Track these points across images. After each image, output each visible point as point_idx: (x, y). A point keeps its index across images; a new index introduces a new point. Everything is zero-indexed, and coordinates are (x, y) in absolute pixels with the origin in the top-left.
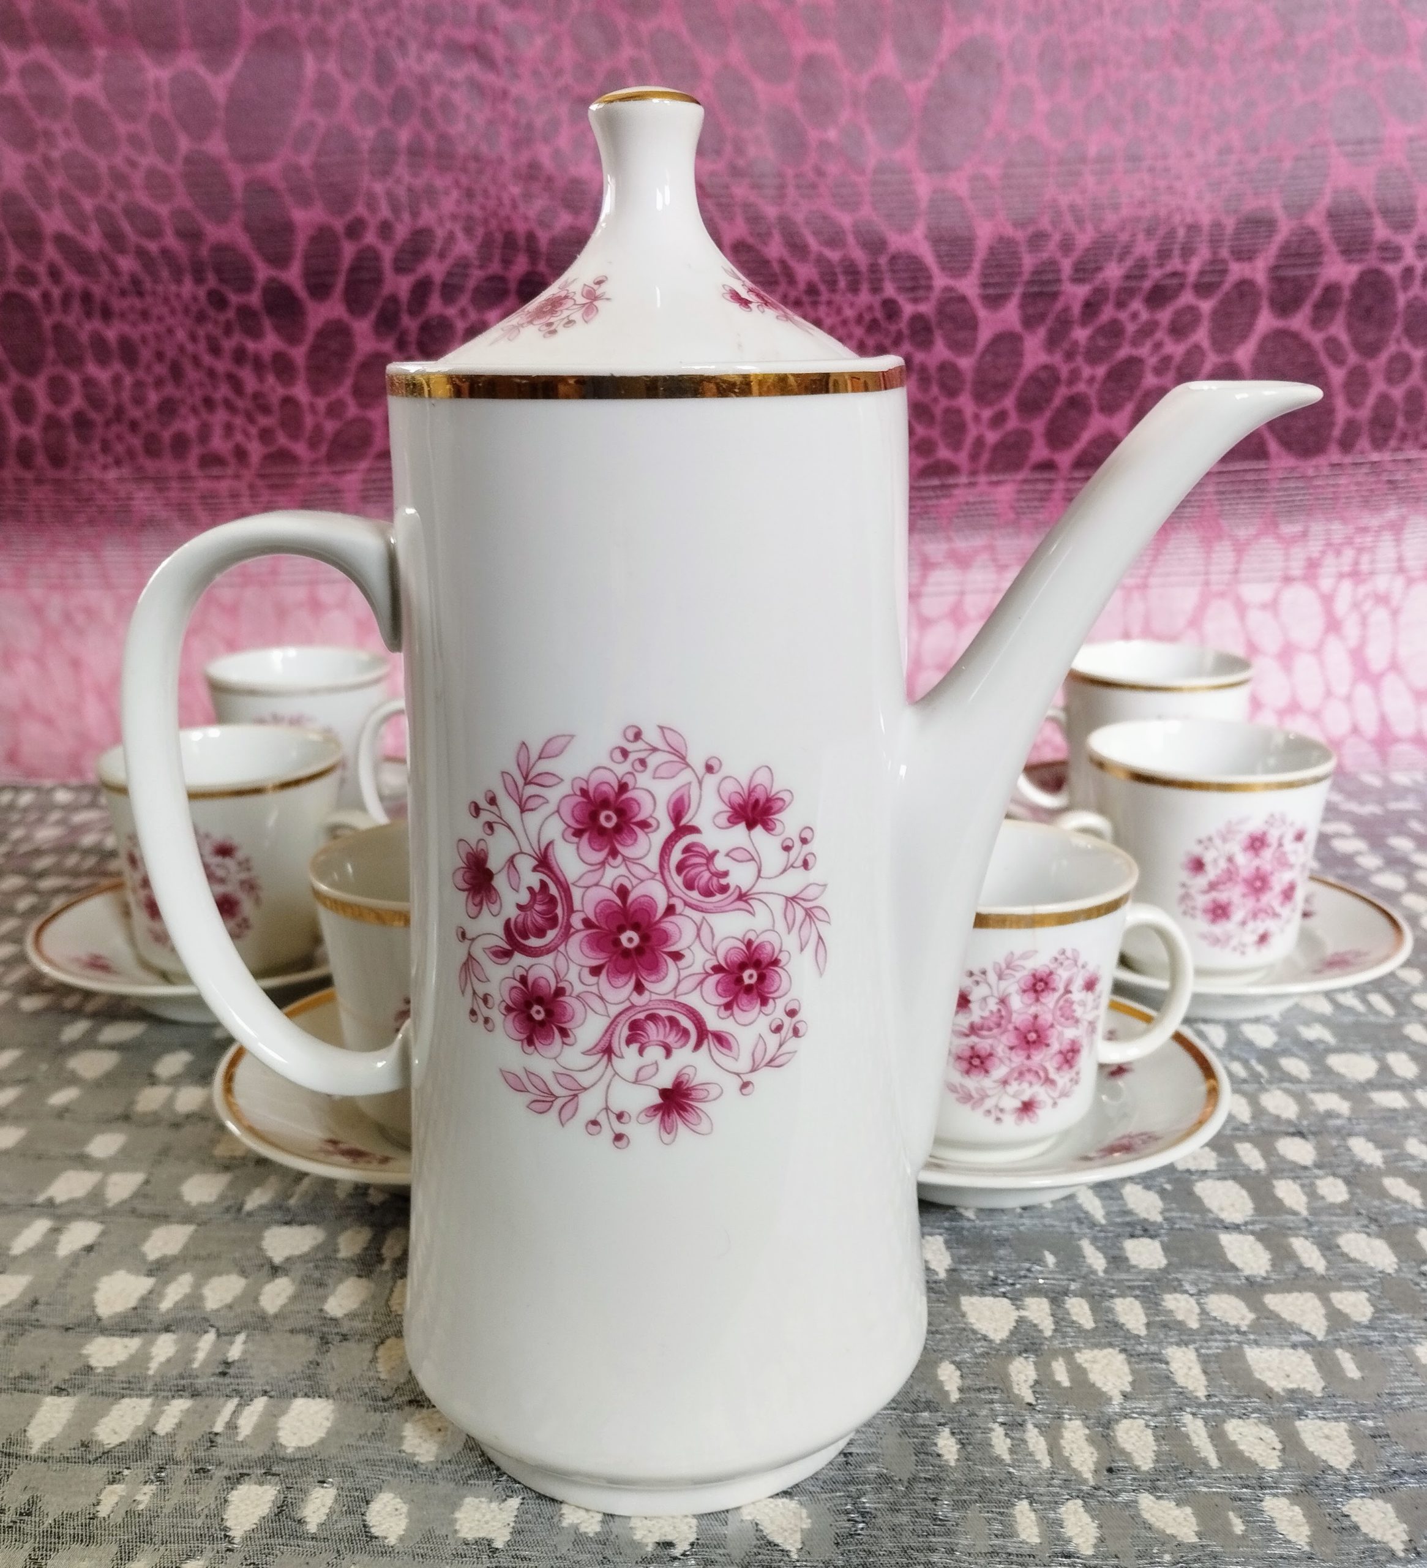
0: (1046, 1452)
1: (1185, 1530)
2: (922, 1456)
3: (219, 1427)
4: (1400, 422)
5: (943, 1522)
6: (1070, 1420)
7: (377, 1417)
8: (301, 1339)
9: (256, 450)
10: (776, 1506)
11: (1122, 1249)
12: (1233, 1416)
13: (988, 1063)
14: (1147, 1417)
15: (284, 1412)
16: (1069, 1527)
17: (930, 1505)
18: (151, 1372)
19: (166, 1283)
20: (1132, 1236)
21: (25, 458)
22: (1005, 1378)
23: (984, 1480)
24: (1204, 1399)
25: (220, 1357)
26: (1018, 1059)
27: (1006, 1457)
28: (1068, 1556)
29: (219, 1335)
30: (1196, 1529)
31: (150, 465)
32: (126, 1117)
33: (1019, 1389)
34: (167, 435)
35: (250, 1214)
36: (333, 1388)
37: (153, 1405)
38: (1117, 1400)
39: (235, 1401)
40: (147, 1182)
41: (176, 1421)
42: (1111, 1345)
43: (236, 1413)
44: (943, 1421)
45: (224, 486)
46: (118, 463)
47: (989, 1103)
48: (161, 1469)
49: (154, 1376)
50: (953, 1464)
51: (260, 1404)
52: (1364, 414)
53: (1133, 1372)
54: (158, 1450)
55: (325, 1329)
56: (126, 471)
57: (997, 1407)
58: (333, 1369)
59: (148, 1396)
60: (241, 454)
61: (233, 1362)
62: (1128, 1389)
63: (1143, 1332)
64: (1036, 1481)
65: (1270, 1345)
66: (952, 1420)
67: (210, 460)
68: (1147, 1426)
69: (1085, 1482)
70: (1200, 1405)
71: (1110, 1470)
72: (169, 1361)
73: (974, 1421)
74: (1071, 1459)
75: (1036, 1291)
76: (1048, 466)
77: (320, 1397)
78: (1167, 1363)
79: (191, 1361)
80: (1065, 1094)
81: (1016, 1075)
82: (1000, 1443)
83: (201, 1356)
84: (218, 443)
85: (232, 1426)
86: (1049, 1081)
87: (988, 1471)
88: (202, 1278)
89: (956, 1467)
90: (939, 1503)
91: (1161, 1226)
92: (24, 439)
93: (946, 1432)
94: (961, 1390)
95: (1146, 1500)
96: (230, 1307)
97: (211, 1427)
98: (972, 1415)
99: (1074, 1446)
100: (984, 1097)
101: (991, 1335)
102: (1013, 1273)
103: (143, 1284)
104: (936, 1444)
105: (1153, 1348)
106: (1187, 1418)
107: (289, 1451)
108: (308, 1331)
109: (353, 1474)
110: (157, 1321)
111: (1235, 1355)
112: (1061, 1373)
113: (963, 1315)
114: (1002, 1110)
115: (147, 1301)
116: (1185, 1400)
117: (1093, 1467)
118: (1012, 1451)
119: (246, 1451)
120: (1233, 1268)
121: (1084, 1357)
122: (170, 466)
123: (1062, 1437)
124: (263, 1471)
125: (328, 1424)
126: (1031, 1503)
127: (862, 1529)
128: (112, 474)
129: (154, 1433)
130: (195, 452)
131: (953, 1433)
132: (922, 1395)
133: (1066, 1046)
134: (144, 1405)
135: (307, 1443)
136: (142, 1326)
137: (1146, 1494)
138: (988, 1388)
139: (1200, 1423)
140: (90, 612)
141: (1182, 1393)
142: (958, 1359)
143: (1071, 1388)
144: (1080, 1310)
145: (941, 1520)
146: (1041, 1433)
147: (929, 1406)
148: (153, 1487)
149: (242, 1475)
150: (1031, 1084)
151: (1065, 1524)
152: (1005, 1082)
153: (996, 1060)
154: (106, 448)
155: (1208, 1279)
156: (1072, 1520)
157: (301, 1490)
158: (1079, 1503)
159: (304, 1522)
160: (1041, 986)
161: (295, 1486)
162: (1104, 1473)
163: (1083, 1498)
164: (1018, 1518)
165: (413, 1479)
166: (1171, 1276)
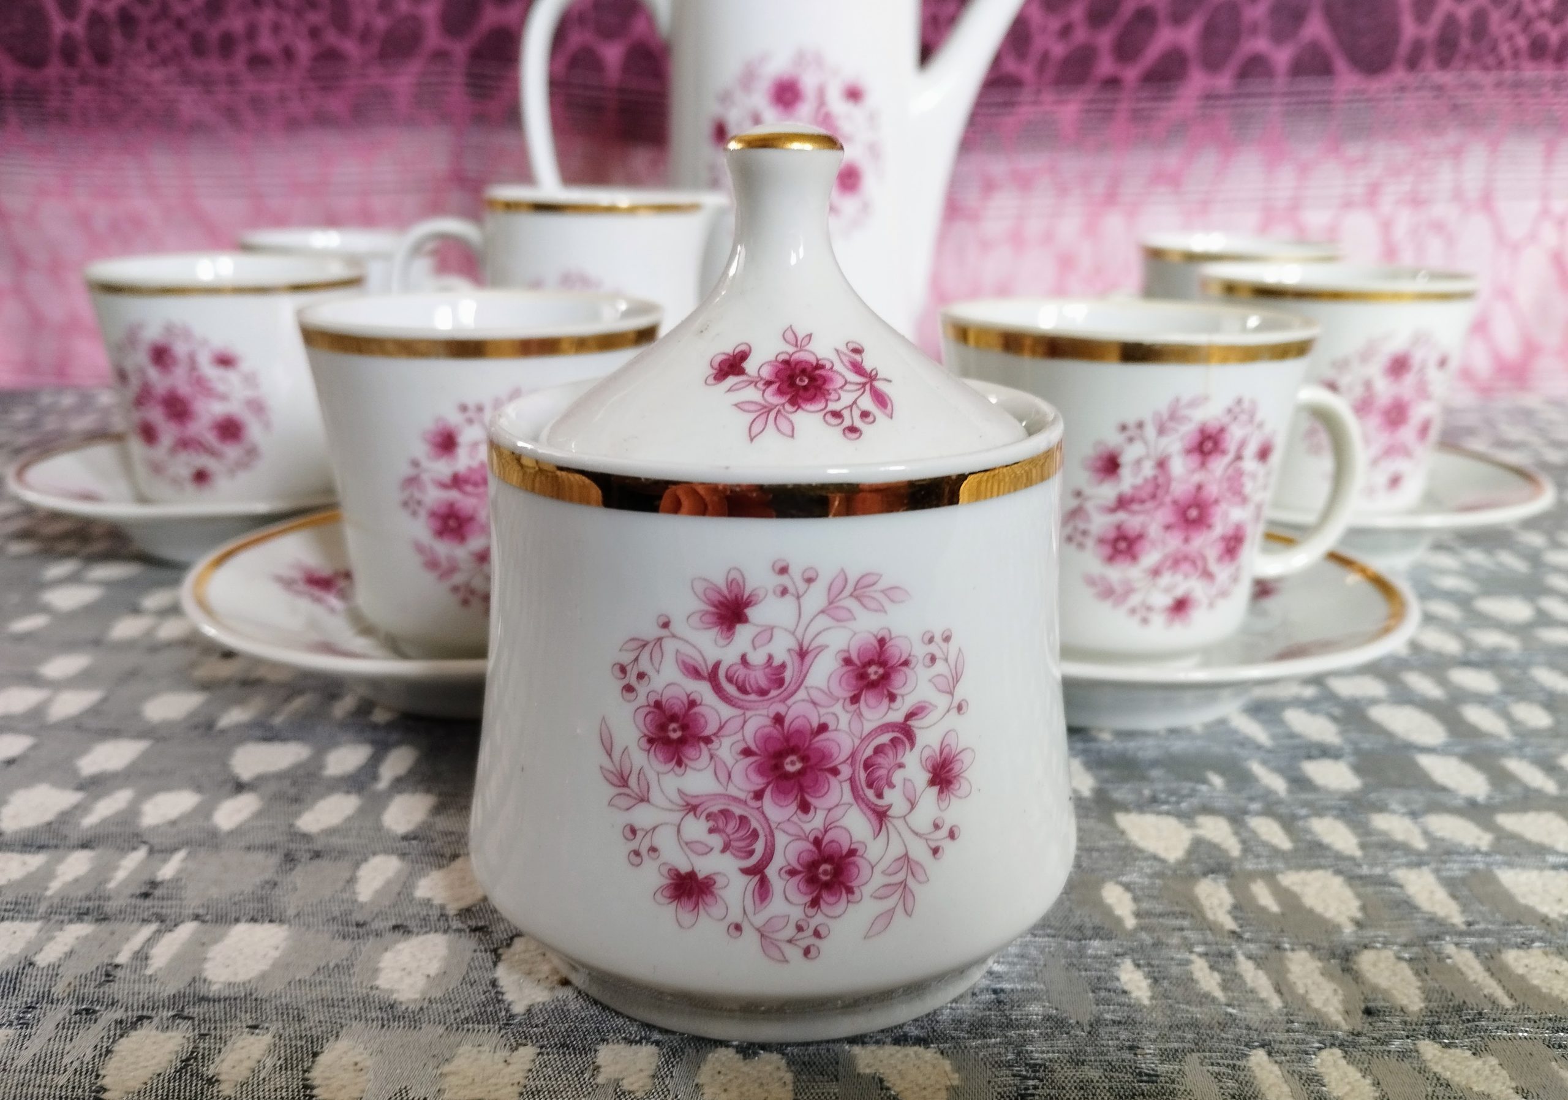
0: (1271, 990)
1: (1498, 1086)
2: (1103, 994)
3: (123, 958)
4: (1465, 43)
5: (1152, 1078)
6: (1293, 950)
7: (347, 945)
8: (259, 857)
9: (304, 49)
10: (907, 1056)
11: (1299, 769)
12: (1508, 945)
13: (1138, 547)
14: (1395, 948)
15: (215, 941)
16: (1333, 1085)
17: (1128, 1055)
18: (49, 893)
19: (97, 797)
20: (1309, 757)
21: (69, 54)
22: (1194, 902)
23: (1194, 1024)
24: (1463, 927)
25: (146, 877)
26: (1174, 542)
27: (1218, 994)
29: (151, 851)
30: (1514, 1085)
31: (198, 66)
32: (97, 643)
33: (1215, 914)
34: (213, 33)
35: (223, 732)
36: (291, 912)
37: (40, 931)
38: (1349, 929)
39: (154, 927)
40: (104, 700)
41: (67, 949)
42: (1318, 867)
43: (151, 941)
44: (1120, 950)
45: (272, 89)
46: (164, 62)
47: (1135, 600)
48: (30, 1008)
49: (51, 897)
50: (1146, 1002)
51: (187, 929)
52: (1430, 32)
53: (1359, 896)
54: (32, 985)
55: (293, 846)
56: (173, 70)
57: (1192, 935)
58: (295, 889)
59: (36, 920)
60: (289, 54)
61: (162, 883)
62: (1359, 915)
63: (1358, 853)
64: (1269, 1025)
65: (1523, 867)
66: (1133, 950)
67: (258, 61)
68: (1400, 958)
69: (1337, 1027)
70: (1462, 934)
71: (1368, 1012)
72: (76, 880)
73: (1165, 952)
74: (1308, 997)
75: (1207, 809)
76: (1113, 82)
77: (271, 921)
78: (1401, 886)
79: (107, 881)
80: (1224, 594)
81: (1169, 563)
82: (1208, 980)
83: (121, 875)
84: (267, 43)
85: (142, 957)
86: (1207, 575)
87: (1198, 1013)
88: (145, 794)
89: (1153, 1008)
90: (1139, 1051)
91: (1341, 749)
92: (67, 37)
93: (1127, 964)
94: (1138, 915)
95: (1429, 1049)
96: (173, 823)
97: (112, 957)
98: (1157, 944)
99: (1309, 982)
100: (1129, 590)
101: (1162, 854)
102: (1172, 793)
103: (68, 798)
104: (1118, 979)
105: (1378, 871)
106: (1450, 949)
107: (215, 988)
108: (271, 848)
109: (300, 1019)
110: (74, 837)
111: (1488, 878)
112: (1263, 896)
113: (1123, 833)
114: (1149, 609)
115: (66, 817)
116: (1439, 929)
117: (1341, 1008)
118: (1224, 987)
119: (153, 988)
120: (1444, 789)
121: (1290, 879)
122: (215, 66)
123: (1288, 971)
124: (171, 1013)
125: (276, 954)
126: (1269, 1054)
127: (1036, 1087)
128: (157, 76)
129: (31, 964)
130: (242, 52)
131: (1138, 966)
132: (1087, 920)
133: (1230, 531)
134: (29, 930)
135: (242, 977)
136: (52, 842)
137: (1427, 1041)
138: (1174, 914)
139: (1469, 955)
140: (138, 223)
141: (1432, 920)
142: (1125, 879)
143: (1283, 914)
144: (1270, 831)
145: (1146, 1075)
146: (1259, 966)
147: (1099, 932)
148: (11, 1032)
149: (141, 1018)
150: (1186, 576)
151: (1326, 1081)
152: (1156, 572)
153: (1145, 544)
154: (151, 45)
155: (1418, 798)
156: (1335, 1074)
157: (220, 1038)
158: (1338, 1052)
159: (217, 1081)
160: (1209, 445)
161: (213, 1032)
162: (1361, 1014)
163: (1341, 1045)
164: (1257, 1072)
165: (386, 1022)
166: (1373, 796)
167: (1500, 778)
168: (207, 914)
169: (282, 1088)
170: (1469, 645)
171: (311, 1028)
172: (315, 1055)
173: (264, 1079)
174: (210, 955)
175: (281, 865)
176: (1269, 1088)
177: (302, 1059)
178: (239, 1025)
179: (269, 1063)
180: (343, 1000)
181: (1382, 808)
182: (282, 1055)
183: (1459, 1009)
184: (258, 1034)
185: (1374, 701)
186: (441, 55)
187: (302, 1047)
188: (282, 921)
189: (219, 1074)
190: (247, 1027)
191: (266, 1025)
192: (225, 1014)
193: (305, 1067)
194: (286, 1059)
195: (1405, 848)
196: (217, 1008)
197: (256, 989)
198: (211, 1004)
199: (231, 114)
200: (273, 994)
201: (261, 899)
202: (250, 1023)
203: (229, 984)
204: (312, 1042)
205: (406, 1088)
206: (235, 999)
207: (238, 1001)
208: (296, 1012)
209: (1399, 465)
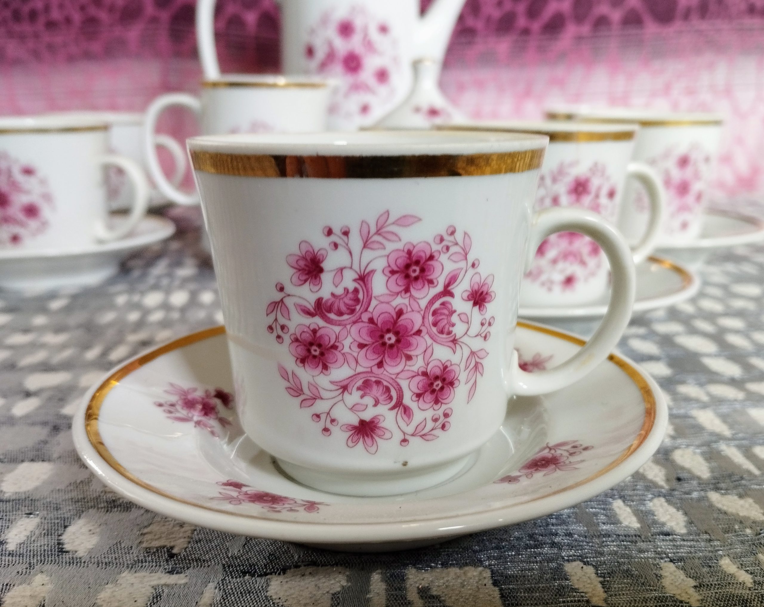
1: (754, 512)
8: (38, 428)
9: (77, 17)
12: (756, 444)
13: (545, 248)
14: (693, 448)
15: (9, 472)
16: (660, 515)
24: (731, 436)
26: (563, 245)
28: (667, 534)
31: (17, 28)
34: (26, 9)
35: (21, 368)
36: (56, 456)
45: (58, 39)
47: (543, 278)
55: (58, 422)
60: (68, 21)
62: (672, 433)
63: (671, 403)
64: (624, 488)
67: (51, 25)
68: (696, 453)
69: (662, 487)
70: (730, 439)
71: (679, 479)
74: (646, 474)
76: (526, 31)
77: (43, 461)
78: (695, 419)
81: (562, 256)
84: (56, 15)
86: (583, 263)
91: (660, 356)
95: (714, 497)
99: (647, 467)
100: (540, 273)
105: (682, 411)
106: (723, 447)
107: (7, 495)
108: (45, 424)
109: (57, 508)
111: (743, 413)
114: (552, 282)
116: (716, 437)
117: (664, 478)
122: (26, 28)
126: (624, 501)
130: (42, 20)
135: (24, 489)
137: (713, 492)
139: (734, 450)
151: (656, 513)
155: (703, 378)
156: (661, 510)
157: (9, 520)
158: (662, 500)
159: (5, 542)
160: (581, 189)
161: (5, 518)
162: (675, 481)
163: (664, 496)
164: (617, 511)
165: (109, 509)
166: (678, 377)
167: (747, 367)
168: (5, 458)
169: (45, 545)
170: (728, 306)
171: (64, 514)
172: (65, 527)
173: (34, 541)
174: (5, 479)
175: (51, 432)
176: (624, 519)
177: (58, 530)
178: (20, 513)
179: (37, 532)
180: (84, 499)
181: (683, 382)
182: (46, 527)
183: (730, 476)
184: (32, 518)
185: (678, 334)
186: (154, 20)
187: (58, 523)
188: (49, 460)
189: (7, 539)
190: (26, 514)
191: (38, 513)
192: (13, 508)
193: (59, 534)
194: (48, 530)
195: (697, 400)
196: (8, 505)
197: (32, 495)
198: (5, 503)
199: (36, 55)
200: (42, 497)
201: (38, 450)
202: (27, 512)
203: (16, 493)
204: (64, 521)
205: (120, 542)
206: (19, 500)
207: (21, 501)
208: (55, 505)
209: (686, 216)
